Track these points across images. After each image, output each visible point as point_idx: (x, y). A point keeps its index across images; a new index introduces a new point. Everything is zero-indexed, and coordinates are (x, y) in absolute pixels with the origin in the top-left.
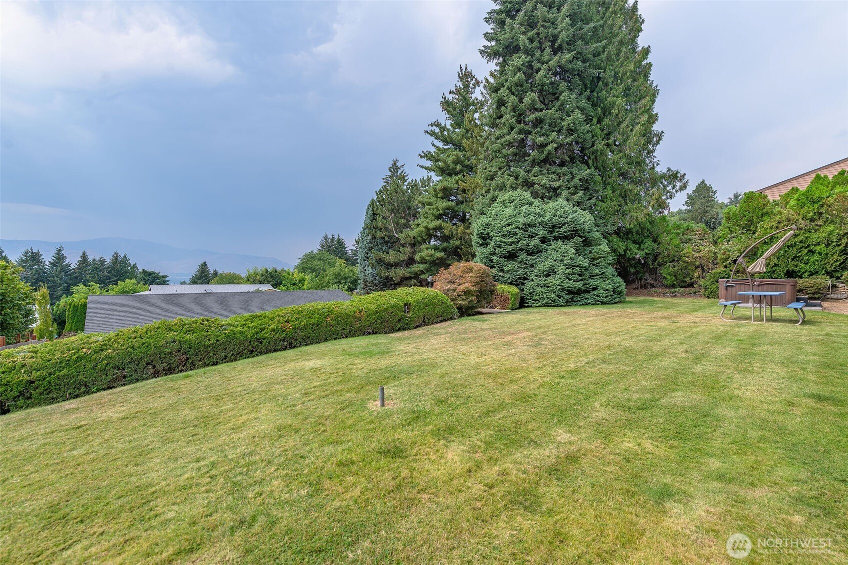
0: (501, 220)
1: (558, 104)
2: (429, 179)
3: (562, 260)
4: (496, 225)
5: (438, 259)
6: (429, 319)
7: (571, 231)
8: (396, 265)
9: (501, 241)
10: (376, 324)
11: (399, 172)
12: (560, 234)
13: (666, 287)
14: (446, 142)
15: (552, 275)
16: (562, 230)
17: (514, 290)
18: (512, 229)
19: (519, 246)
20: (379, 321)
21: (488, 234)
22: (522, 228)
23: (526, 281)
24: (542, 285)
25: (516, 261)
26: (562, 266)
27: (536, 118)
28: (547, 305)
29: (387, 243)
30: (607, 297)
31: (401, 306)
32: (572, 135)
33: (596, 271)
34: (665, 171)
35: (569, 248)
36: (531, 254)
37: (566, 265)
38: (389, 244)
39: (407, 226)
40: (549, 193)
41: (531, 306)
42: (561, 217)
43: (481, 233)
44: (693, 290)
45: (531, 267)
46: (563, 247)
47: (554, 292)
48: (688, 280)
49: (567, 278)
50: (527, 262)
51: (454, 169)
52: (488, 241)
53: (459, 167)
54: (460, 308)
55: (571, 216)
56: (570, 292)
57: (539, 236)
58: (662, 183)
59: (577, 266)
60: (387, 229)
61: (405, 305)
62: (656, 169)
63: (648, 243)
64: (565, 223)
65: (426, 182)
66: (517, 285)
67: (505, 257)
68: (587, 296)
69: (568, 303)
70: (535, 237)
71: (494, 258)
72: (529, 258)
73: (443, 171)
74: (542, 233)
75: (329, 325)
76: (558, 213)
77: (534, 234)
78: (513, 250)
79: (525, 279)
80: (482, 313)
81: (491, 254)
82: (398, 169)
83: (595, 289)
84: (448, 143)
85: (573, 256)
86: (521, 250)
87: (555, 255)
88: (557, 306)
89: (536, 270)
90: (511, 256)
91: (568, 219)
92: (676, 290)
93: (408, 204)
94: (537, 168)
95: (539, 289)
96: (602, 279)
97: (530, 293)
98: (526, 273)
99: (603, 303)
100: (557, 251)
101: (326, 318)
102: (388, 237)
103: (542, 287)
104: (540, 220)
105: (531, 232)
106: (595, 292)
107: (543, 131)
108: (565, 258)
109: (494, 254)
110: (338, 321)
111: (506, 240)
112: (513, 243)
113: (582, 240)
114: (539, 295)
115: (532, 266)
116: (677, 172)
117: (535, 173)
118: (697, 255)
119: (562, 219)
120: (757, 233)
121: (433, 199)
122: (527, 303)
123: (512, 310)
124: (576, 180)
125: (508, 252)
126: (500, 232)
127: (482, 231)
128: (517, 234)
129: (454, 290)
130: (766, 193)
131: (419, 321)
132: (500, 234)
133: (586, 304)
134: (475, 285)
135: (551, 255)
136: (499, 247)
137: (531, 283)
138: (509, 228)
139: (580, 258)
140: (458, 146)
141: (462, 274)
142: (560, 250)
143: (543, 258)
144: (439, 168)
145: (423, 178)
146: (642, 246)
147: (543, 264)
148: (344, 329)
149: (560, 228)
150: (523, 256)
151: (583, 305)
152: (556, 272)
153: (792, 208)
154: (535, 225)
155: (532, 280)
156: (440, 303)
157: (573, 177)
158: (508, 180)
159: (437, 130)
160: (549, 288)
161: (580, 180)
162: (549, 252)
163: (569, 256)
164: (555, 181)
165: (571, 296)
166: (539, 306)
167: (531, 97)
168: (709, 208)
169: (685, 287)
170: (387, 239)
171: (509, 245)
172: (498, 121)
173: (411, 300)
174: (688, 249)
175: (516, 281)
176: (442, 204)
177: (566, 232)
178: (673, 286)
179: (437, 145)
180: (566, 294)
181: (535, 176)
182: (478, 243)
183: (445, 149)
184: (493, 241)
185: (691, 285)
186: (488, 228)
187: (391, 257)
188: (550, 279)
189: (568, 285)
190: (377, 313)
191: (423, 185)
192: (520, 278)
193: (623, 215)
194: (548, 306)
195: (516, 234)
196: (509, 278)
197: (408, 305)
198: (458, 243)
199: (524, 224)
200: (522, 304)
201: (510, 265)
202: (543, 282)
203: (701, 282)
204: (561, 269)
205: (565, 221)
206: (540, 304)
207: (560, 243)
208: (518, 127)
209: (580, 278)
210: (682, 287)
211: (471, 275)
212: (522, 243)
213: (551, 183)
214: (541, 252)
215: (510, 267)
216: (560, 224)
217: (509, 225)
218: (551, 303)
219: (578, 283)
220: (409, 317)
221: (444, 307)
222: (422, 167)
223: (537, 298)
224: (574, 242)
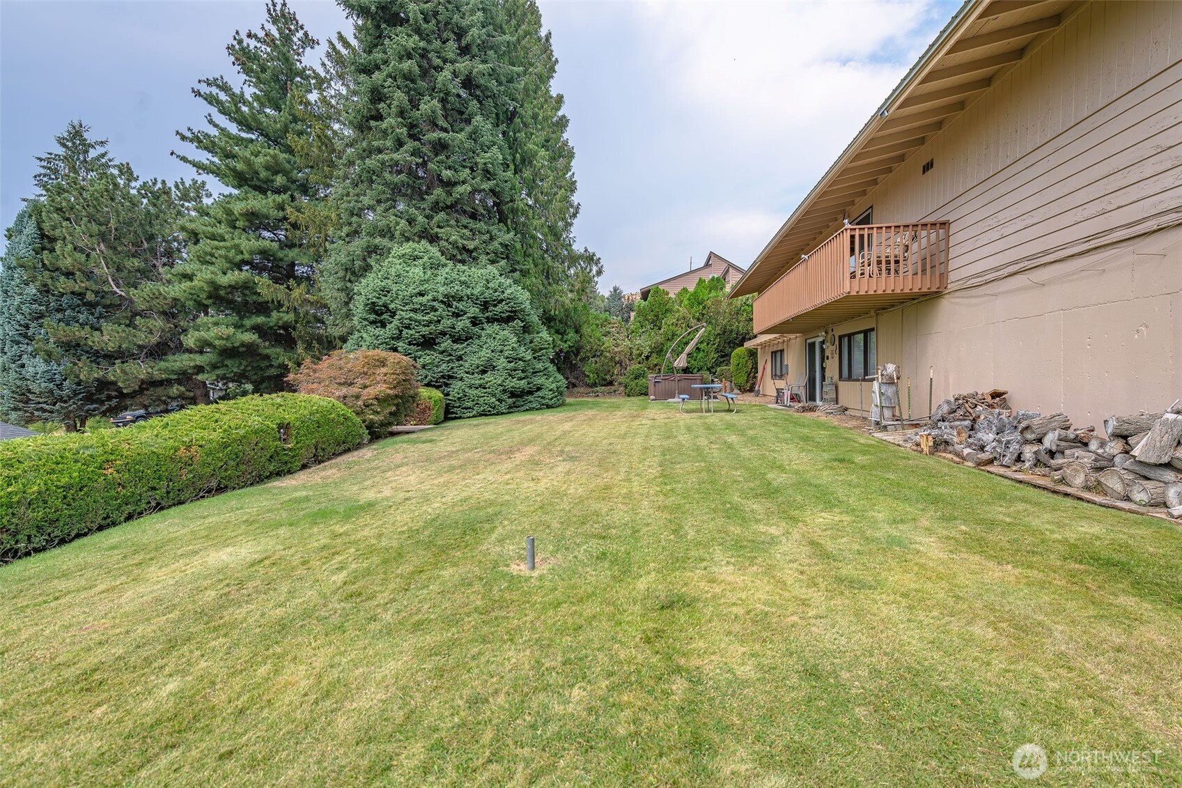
0: (407, 285)
1: (469, 129)
2: (199, 188)
3: (501, 351)
4: (400, 293)
5: (243, 345)
6: (323, 450)
7: (510, 312)
8: (120, 355)
9: (410, 319)
10: (226, 470)
11: (93, 154)
12: (495, 315)
13: (588, 385)
14: (243, 123)
15: (489, 373)
16: (498, 309)
17: (437, 394)
18: (428, 301)
19: (440, 327)
20: (232, 463)
21: (385, 306)
22: (442, 302)
23: (450, 381)
24: (477, 386)
25: (435, 350)
26: (502, 360)
27: (440, 139)
28: (483, 414)
29: (91, 306)
30: (551, 399)
31: (273, 429)
32: (489, 179)
33: (539, 366)
34: (582, 251)
35: (507, 333)
36: (456, 340)
37: (507, 358)
38: (99, 309)
39: (147, 273)
40: (461, 254)
41: (460, 418)
42: (496, 291)
43: (373, 303)
44: (613, 388)
45: (458, 360)
46: (502, 333)
47: (494, 395)
48: (608, 377)
49: (510, 375)
50: (453, 353)
51: (267, 181)
52: (385, 316)
53: (280, 180)
54: (370, 427)
55: (509, 291)
56: (513, 395)
57: (469, 315)
58: (580, 264)
59: (520, 359)
60: (89, 275)
61: (280, 426)
62: (573, 247)
63: (571, 335)
64: (502, 300)
65: (194, 192)
66: (437, 387)
67: (418, 345)
68: (530, 398)
69: (512, 409)
70: (462, 315)
71: (401, 344)
72: (456, 346)
73: (241, 179)
74: (474, 311)
75: (110, 485)
76: (491, 285)
77: (462, 311)
78: (431, 333)
79: (450, 377)
80: (399, 433)
81: (393, 338)
82: (87, 147)
83: (539, 389)
84: (250, 129)
85: (514, 345)
86: (443, 334)
87: (493, 344)
88: (497, 414)
89: (467, 365)
90: (428, 343)
91: (505, 295)
92: (598, 389)
93: (148, 228)
94: (442, 215)
95: (473, 392)
96: (545, 377)
97: (459, 398)
98: (452, 368)
99: (549, 407)
100: (494, 338)
101: (100, 468)
102: (96, 293)
103: (477, 388)
104: (469, 293)
105: (456, 308)
106: (540, 393)
107: (450, 162)
108: (506, 348)
109: (399, 338)
110: (136, 471)
111: (419, 317)
112: (431, 322)
113: (522, 325)
114: (473, 401)
115: (460, 358)
116: (594, 255)
117: (439, 222)
118: (616, 349)
119: (497, 293)
120: (662, 330)
121: (222, 229)
122: (453, 413)
123: (438, 424)
124: (496, 244)
125: (423, 336)
126: (406, 304)
127: (374, 300)
128: (436, 310)
129: (357, 397)
130: (661, 287)
131: (306, 454)
132: (407, 307)
133: (531, 409)
134: (395, 387)
135: (486, 343)
136: (408, 327)
137: (460, 383)
138: (424, 299)
139: (523, 349)
140: (274, 139)
141: (365, 370)
142: (498, 337)
143: (475, 348)
144: (234, 170)
145: (183, 183)
146: (565, 337)
147: (477, 355)
148: (154, 489)
149: (495, 306)
150: (446, 344)
151: (527, 410)
152: (494, 367)
153: (685, 306)
154: (461, 299)
155: (461, 379)
156: (342, 419)
157: (492, 239)
158: (398, 224)
159: (223, 96)
160: (488, 390)
161: (501, 244)
162: (483, 339)
163: (509, 345)
164: (468, 239)
165: (514, 399)
166: (474, 417)
167: (430, 105)
168: (592, 300)
169: (605, 385)
170: (90, 297)
171: (424, 326)
172: (373, 123)
173: (289, 417)
174: (608, 342)
175: (436, 382)
176: (248, 244)
177: (503, 313)
178: (594, 385)
179: (223, 126)
180: (509, 397)
181: (439, 227)
182: (365, 319)
183: (242, 139)
184: (397, 317)
185: (611, 383)
186: (386, 296)
187: (109, 336)
188: (488, 377)
189: (512, 384)
190: (226, 447)
191: (185, 197)
192: (443, 377)
193: (546, 298)
194: (486, 415)
195: (434, 309)
196: (426, 377)
197: (284, 427)
198: (290, 317)
199: (446, 295)
200: (449, 414)
201: (428, 358)
202: (477, 382)
203: (622, 379)
204: (502, 363)
205: (502, 297)
206: (475, 412)
207: (496, 326)
208: (410, 145)
209: (523, 375)
210: (602, 386)
211: (384, 370)
212: (447, 323)
213: (465, 242)
214: (471, 338)
215: (428, 359)
216: (495, 300)
217: (421, 294)
218: (489, 411)
219: (522, 382)
220: (290, 449)
221: (348, 427)
222: (184, 159)
223: (469, 404)
224: (514, 327)
